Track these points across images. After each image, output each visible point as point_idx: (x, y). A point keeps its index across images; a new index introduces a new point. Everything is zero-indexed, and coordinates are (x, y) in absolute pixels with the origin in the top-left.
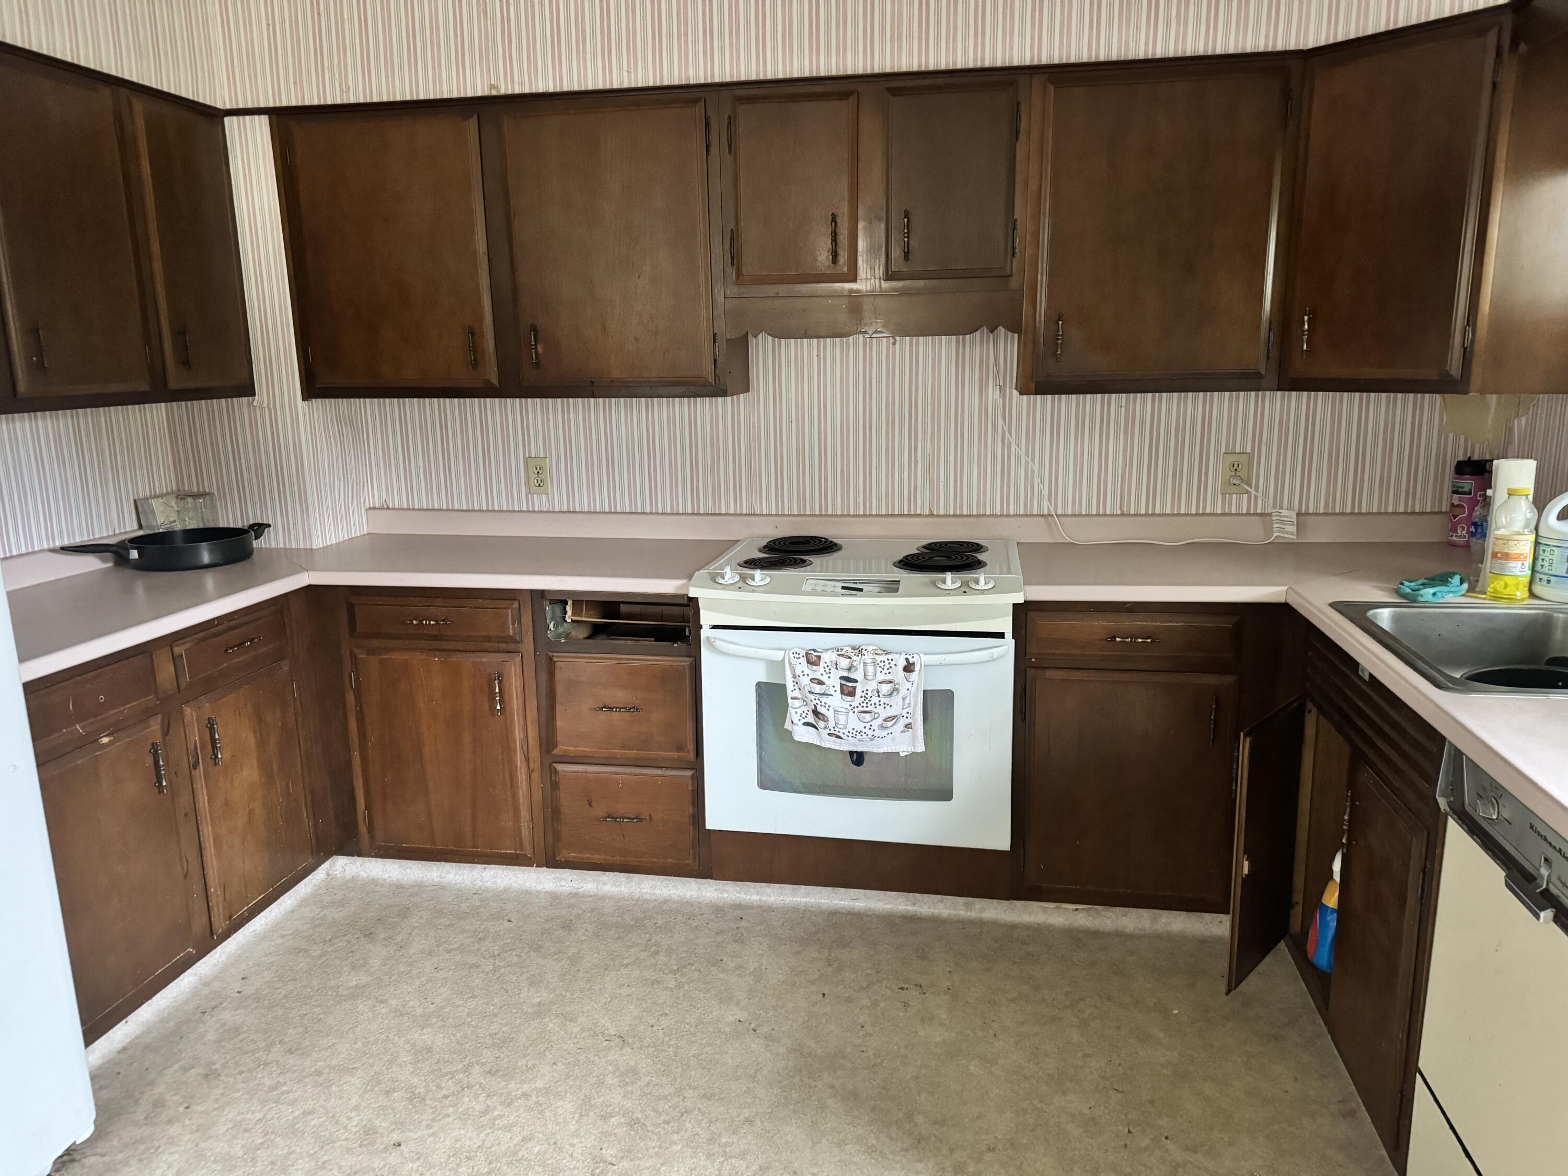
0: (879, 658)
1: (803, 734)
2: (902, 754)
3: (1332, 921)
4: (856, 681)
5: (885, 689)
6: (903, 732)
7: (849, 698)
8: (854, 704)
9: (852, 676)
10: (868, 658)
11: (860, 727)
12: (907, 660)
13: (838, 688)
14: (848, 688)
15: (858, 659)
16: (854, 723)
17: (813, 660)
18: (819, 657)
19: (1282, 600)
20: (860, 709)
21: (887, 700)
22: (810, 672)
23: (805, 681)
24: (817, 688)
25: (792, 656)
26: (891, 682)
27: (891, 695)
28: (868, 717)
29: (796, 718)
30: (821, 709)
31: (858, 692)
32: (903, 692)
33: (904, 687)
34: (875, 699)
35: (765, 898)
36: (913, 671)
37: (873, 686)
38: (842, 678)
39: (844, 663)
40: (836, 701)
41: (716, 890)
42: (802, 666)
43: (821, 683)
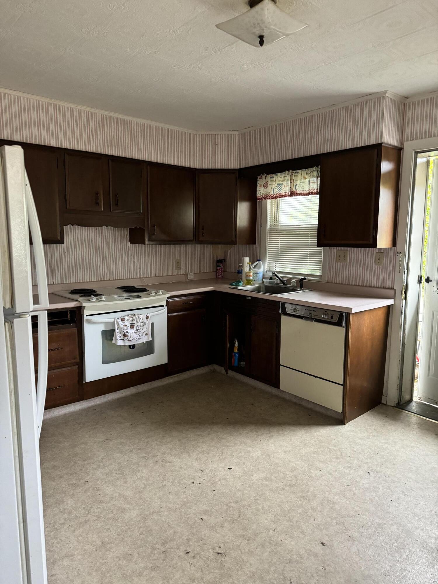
0: (140, 316)
1: (120, 343)
2: (145, 342)
3: (237, 355)
4: (134, 324)
5: (142, 324)
6: (145, 336)
7: (132, 329)
8: (134, 330)
9: (133, 322)
10: (137, 316)
11: (136, 336)
12: (147, 315)
13: (129, 327)
14: (132, 327)
15: (134, 317)
16: (135, 336)
17: (123, 320)
18: (124, 319)
19: (213, 290)
20: (136, 331)
21: (143, 328)
22: (123, 323)
23: (122, 326)
24: (125, 328)
25: (117, 319)
26: (143, 322)
27: (143, 326)
28: (138, 333)
29: (118, 338)
30: (126, 334)
31: (135, 327)
32: (147, 324)
33: (147, 323)
34: (139, 328)
35: (96, 403)
36: (149, 318)
37: (139, 324)
38: (130, 324)
39: (131, 319)
40: (130, 330)
41: (80, 406)
42: (120, 322)
43: (126, 326)
